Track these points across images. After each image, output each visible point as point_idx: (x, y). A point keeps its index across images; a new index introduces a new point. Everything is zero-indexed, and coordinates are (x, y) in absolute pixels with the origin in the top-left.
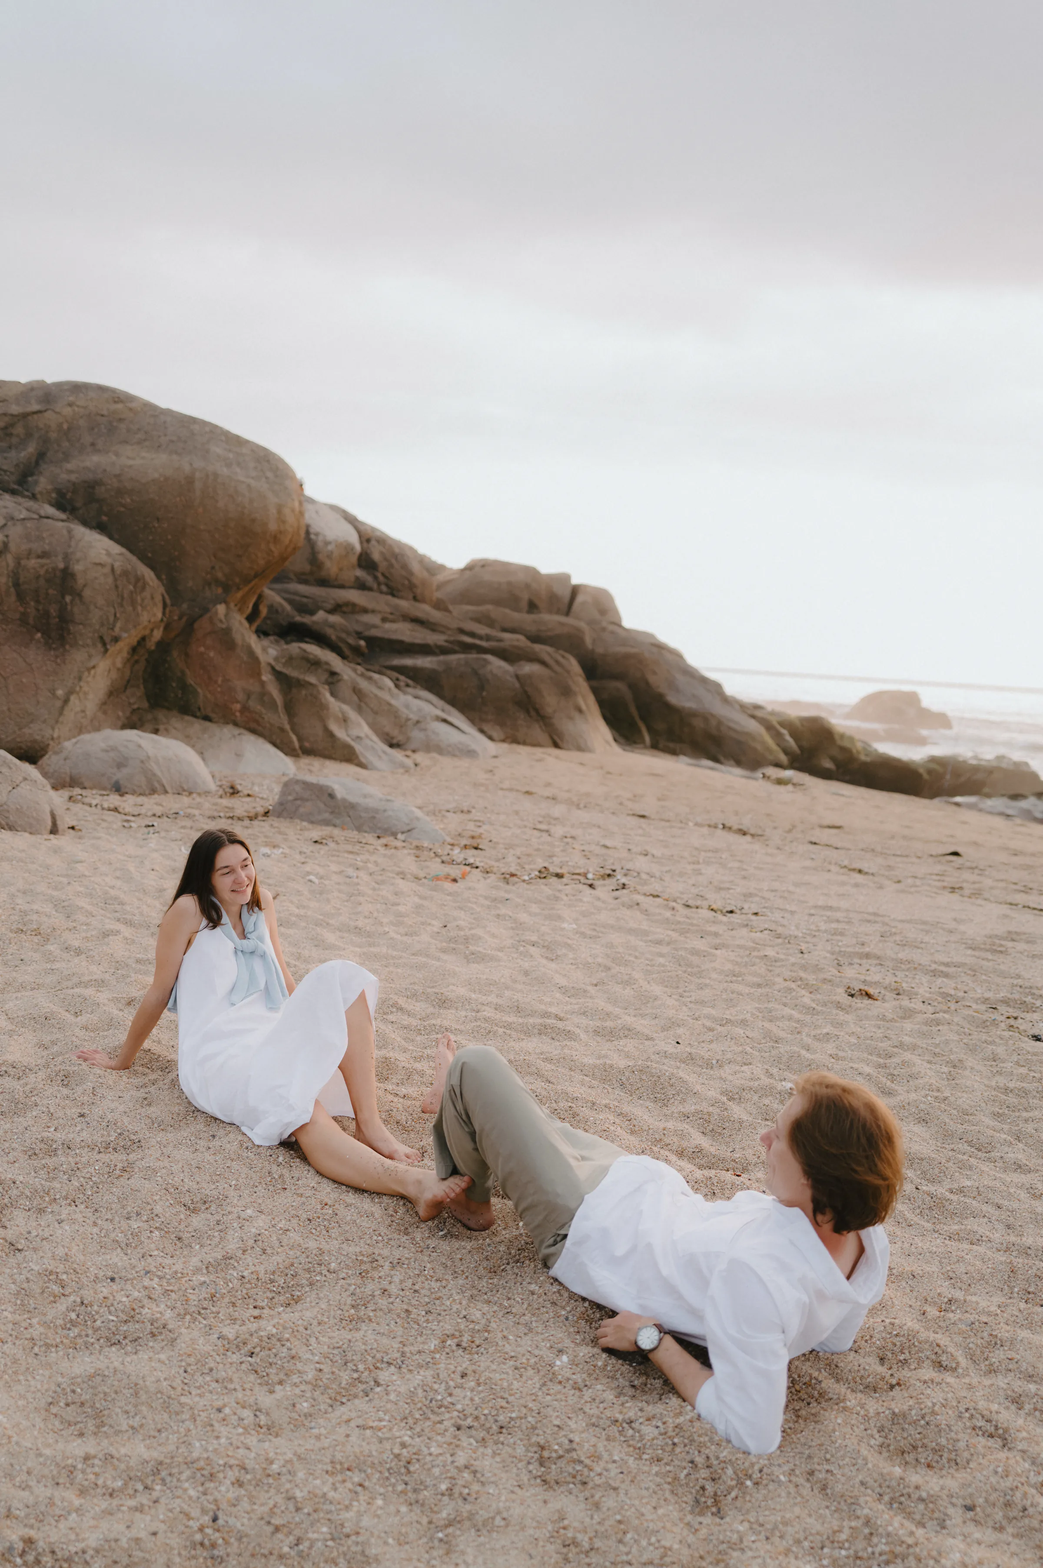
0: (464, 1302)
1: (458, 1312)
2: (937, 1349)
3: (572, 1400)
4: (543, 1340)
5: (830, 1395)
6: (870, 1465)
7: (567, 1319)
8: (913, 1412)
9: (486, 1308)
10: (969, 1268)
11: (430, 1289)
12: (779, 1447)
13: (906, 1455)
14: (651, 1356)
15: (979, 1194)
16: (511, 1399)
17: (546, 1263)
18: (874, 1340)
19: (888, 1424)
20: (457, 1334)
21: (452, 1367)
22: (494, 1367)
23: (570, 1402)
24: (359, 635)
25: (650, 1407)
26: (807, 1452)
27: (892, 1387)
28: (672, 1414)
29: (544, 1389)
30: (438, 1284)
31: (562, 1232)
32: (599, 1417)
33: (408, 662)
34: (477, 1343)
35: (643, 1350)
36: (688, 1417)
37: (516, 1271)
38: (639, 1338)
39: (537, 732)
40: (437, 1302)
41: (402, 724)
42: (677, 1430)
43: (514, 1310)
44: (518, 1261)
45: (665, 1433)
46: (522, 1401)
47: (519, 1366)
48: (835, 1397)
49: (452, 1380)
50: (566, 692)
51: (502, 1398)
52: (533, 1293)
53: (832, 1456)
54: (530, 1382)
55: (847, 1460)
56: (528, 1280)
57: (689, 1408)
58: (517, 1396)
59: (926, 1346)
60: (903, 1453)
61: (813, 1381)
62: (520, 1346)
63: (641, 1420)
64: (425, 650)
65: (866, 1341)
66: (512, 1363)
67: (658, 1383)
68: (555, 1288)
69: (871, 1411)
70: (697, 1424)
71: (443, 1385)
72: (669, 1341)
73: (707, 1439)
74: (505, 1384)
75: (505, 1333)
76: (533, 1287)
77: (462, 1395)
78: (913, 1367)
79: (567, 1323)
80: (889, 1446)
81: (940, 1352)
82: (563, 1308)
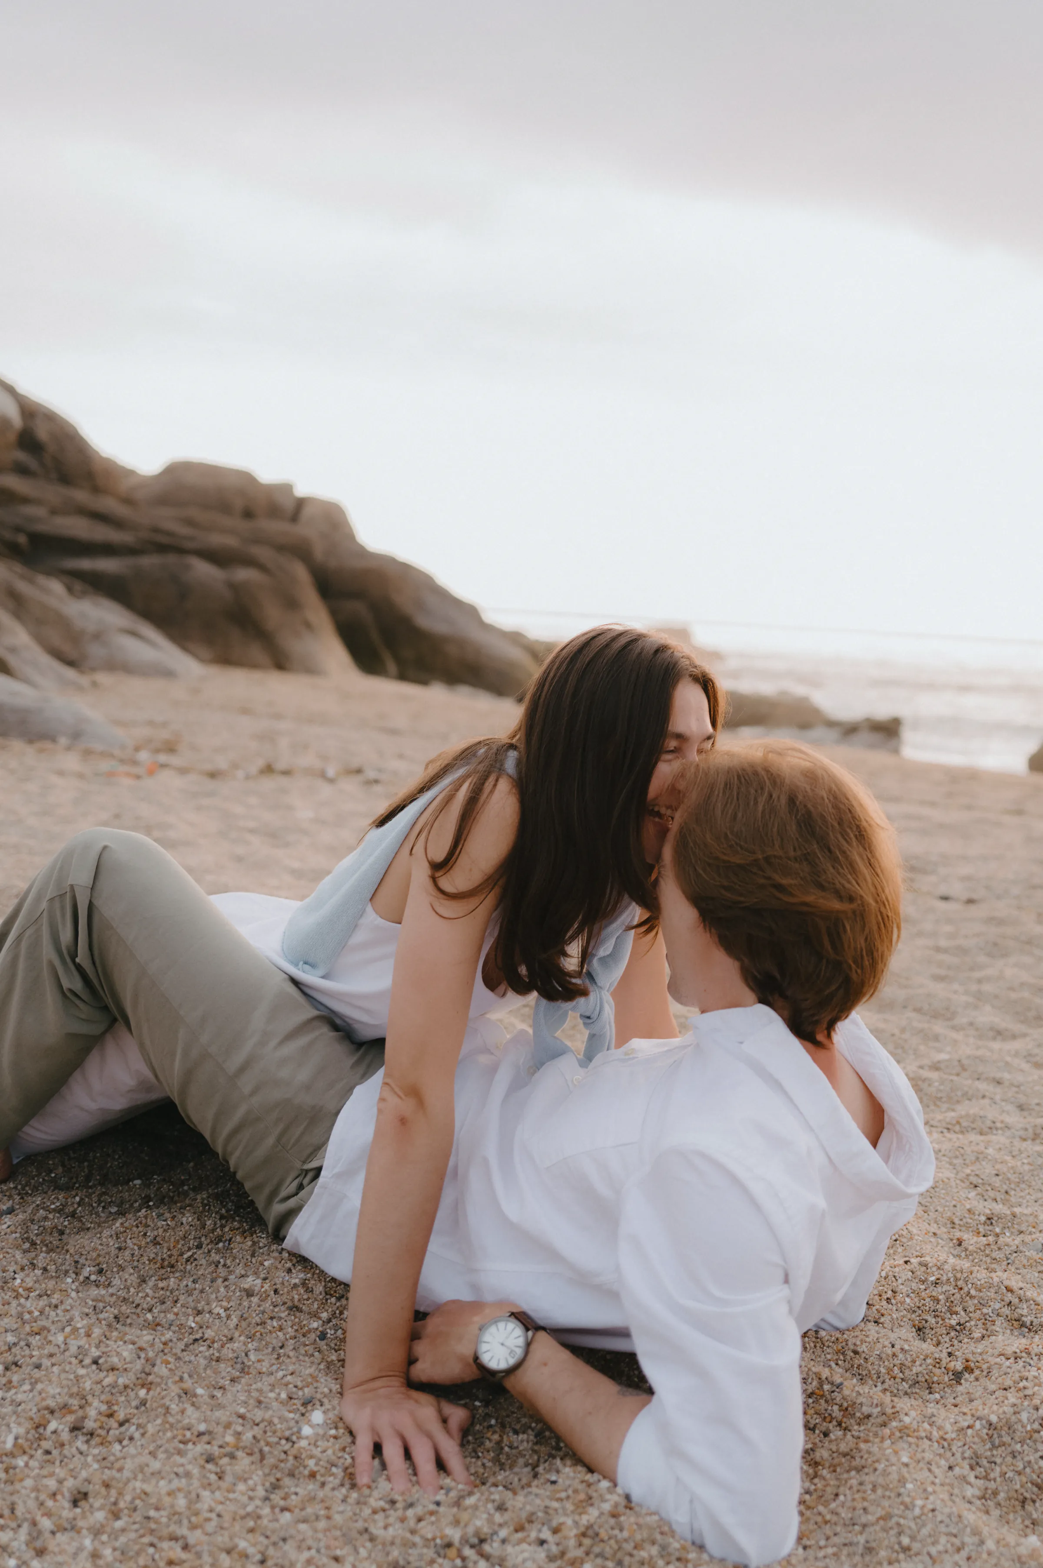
0: (97, 1332)
1: (81, 1354)
2: (1009, 1297)
3: (341, 1514)
4: (273, 1387)
5: (866, 1410)
6: (990, 1544)
7: (323, 1336)
8: (1024, 1416)
9: (146, 1337)
10: (998, 1166)
11: (20, 1316)
12: (800, 1539)
13: (1029, 1507)
14: (509, 1384)
15: (964, 1069)
16: (194, 1537)
17: (278, 1236)
18: (900, 1297)
19: (983, 1449)
20: (75, 1402)
21: (52, 1483)
22: (156, 1465)
23: (338, 1518)
24: (18, 529)
25: (520, 1498)
26: (862, 1539)
27: (957, 1377)
28: (569, 1506)
29: (276, 1498)
30: (42, 1303)
31: (314, 1164)
32: (408, 1545)
33: (86, 564)
34: (121, 1416)
35: (493, 1373)
36: (607, 1507)
37: (215, 1257)
38: (484, 1347)
39: (256, 652)
40: (35, 1341)
41: (75, 636)
42: (587, 1542)
43: (209, 1334)
44: (219, 1239)
45: (563, 1554)
46: (222, 1539)
47: (216, 1450)
48: (875, 1411)
49: (48, 1514)
50: (292, 604)
51: (174, 1538)
52: (249, 1293)
53: (913, 1538)
54: (241, 1487)
55: (943, 1540)
56: (240, 1270)
57: (605, 1484)
58: (210, 1527)
59: (991, 1294)
60: (1024, 1502)
61: (826, 1387)
62: (220, 1406)
63: (503, 1533)
64: (107, 550)
65: (888, 1300)
66: (200, 1448)
67: (524, 1441)
68: (297, 1277)
69: (948, 1427)
70: (628, 1519)
71: (23, 1534)
72: (546, 1346)
73: (654, 1550)
74: (181, 1502)
75: (188, 1384)
76: (250, 1282)
77: (71, 1549)
78: (977, 1335)
79: (322, 1344)
80: (995, 1493)
81: (1015, 1301)
82: (315, 1315)
